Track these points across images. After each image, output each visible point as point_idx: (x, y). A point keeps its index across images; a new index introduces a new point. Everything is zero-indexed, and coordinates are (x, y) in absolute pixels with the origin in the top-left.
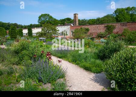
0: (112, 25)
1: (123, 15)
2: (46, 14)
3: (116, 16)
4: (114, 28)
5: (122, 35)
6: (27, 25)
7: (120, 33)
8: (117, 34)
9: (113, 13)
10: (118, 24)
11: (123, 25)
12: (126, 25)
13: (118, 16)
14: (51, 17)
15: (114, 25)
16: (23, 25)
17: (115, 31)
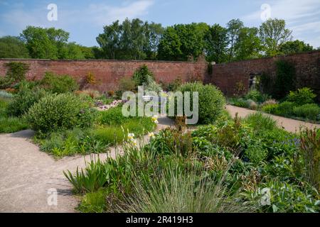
0: (22, 62)
1: (43, 43)
3: (29, 41)
4: (27, 68)
5: (42, 83)
7: (39, 79)
8: (33, 80)
9: (21, 35)
10: (33, 62)
11: (44, 65)
12: (49, 65)
13: (32, 43)
15: (25, 62)
17: (29, 74)
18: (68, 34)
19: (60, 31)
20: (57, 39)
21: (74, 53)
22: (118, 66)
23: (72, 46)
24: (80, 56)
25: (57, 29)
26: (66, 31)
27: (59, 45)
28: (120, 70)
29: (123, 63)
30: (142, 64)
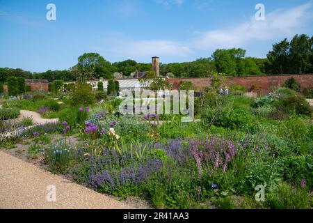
2: (93, 54)
3: (216, 60)
6: (41, 72)
9: (212, 56)
13: (218, 61)
14: (102, 59)
16: (32, 72)
18: (245, 51)
19: (239, 49)
20: (236, 56)
21: (250, 66)
22: (273, 79)
23: (248, 61)
24: (255, 68)
25: (237, 48)
26: (244, 49)
27: (238, 60)
28: (274, 81)
29: (277, 77)
30: (290, 77)
